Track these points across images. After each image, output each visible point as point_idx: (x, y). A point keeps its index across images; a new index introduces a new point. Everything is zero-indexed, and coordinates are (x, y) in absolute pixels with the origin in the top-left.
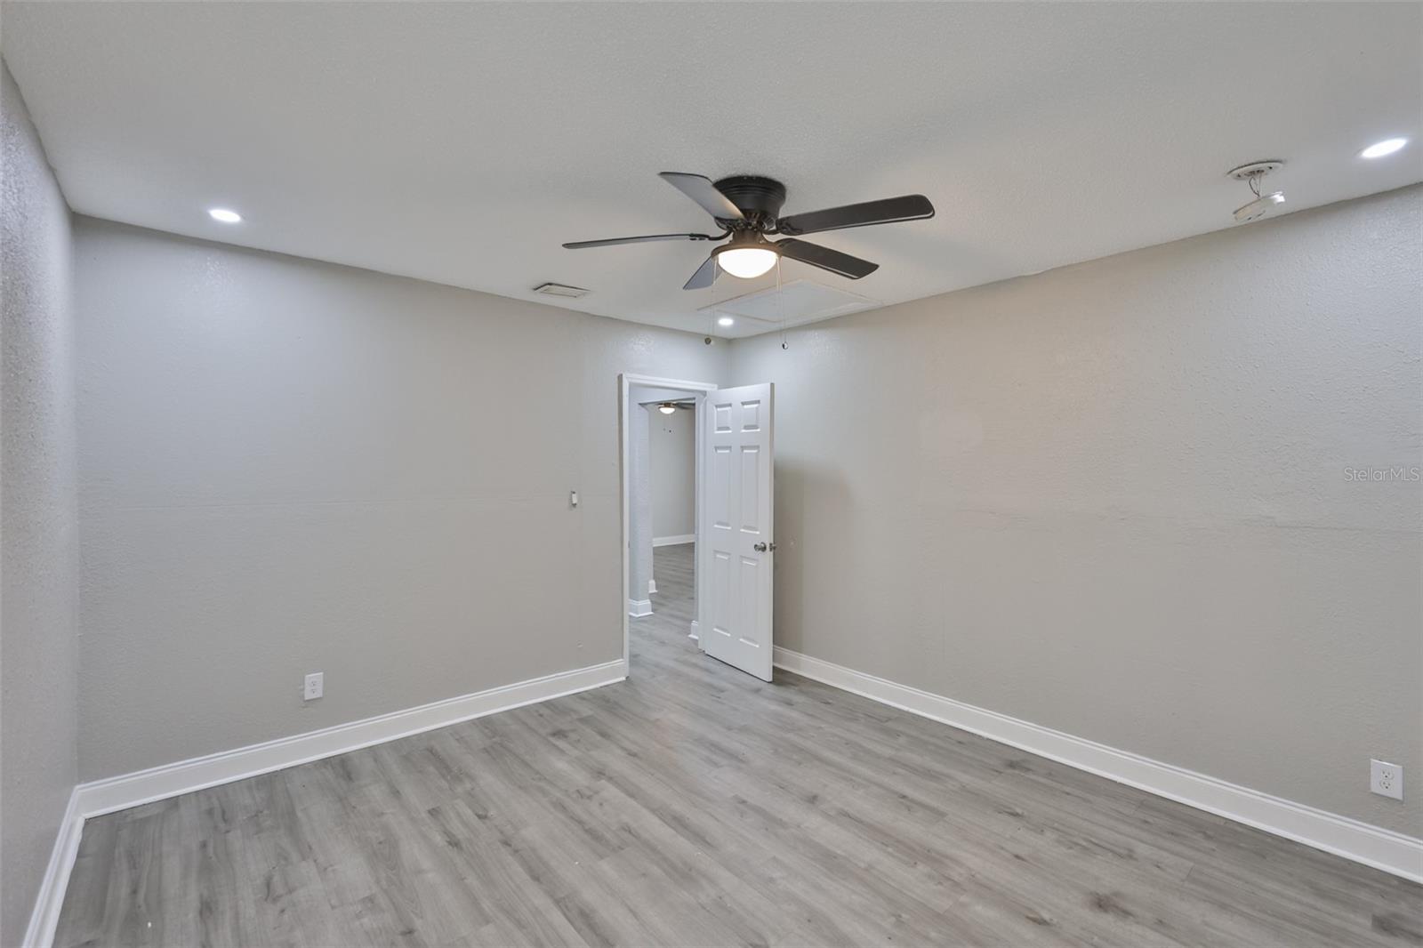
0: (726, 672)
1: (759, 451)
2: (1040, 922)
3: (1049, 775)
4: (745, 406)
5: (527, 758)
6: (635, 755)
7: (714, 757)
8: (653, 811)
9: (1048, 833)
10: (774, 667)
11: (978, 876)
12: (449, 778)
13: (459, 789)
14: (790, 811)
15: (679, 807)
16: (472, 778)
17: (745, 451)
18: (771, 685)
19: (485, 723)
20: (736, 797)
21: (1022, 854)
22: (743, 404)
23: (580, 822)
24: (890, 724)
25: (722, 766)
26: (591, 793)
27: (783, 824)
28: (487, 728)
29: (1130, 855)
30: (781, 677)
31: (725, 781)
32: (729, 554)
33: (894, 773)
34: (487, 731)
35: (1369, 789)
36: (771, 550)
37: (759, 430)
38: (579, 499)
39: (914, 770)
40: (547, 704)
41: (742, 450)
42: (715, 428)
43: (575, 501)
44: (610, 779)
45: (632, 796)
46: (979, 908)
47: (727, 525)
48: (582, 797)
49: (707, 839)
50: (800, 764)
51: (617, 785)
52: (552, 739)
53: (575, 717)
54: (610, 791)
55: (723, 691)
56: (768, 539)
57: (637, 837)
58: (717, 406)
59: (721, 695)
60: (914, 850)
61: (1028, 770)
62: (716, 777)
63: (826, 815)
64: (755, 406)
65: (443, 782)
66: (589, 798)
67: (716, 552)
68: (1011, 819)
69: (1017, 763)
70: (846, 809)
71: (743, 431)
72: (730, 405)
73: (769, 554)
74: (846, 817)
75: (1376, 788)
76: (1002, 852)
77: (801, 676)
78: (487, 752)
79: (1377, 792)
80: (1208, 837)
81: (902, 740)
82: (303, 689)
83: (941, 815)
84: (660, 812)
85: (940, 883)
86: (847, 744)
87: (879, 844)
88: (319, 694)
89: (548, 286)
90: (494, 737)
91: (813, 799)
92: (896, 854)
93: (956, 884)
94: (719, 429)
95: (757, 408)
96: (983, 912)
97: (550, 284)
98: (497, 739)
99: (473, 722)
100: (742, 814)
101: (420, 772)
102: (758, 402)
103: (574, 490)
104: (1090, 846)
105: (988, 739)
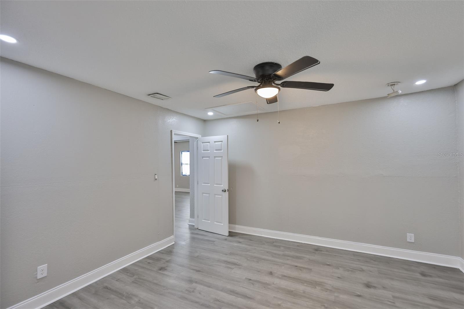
0: (211, 235)
1: (222, 158)
2: (359, 296)
3: (327, 251)
4: (216, 143)
5: (155, 281)
6: (199, 271)
7: (228, 266)
8: (222, 291)
9: (340, 268)
10: (229, 231)
11: (334, 286)
12: (124, 298)
13: (133, 302)
14: (267, 279)
15: (229, 287)
16: (136, 296)
17: (216, 158)
18: (229, 237)
19: (125, 270)
20: (246, 278)
21: (339, 276)
22: (215, 142)
23: (197, 302)
24: (275, 244)
25: (233, 269)
26: (193, 290)
27: (269, 284)
28: (128, 273)
29: (362, 270)
30: (231, 234)
31: (238, 273)
32: (209, 194)
33: (288, 259)
34: (128, 274)
35: (407, 240)
36: (228, 191)
37: (222, 151)
38: (158, 177)
39: (293, 257)
40: (148, 258)
41: (215, 158)
42: (202, 150)
43: (156, 178)
44: (196, 282)
45: (209, 287)
46: (341, 296)
47: (208, 184)
48: (190, 292)
49: (248, 296)
50: (258, 262)
51: (202, 284)
52: (160, 272)
53: (164, 261)
54: (199, 287)
55: (214, 242)
56: (226, 188)
57: (223, 302)
58: (203, 143)
59: (214, 243)
60: (311, 283)
61: (321, 251)
62: (234, 273)
63: (278, 277)
64: (221, 143)
65: (123, 300)
66: (193, 292)
67: (203, 193)
68: (328, 266)
69: (317, 249)
70: (283, 274)
71: (215, 151)
72: (209, 142)
73: (227, 193)
74: (284, 277)
75: (408, 240)
76: (334, 277)
77: (237, 233)
78: (135, 283)
79: (409, 241)
80: (375, 261)
81: (282, 248)
82: (37, 274)
83: (310, 270)
84: (223, 290)
85: (327, 292)
86: (267, 252)
87: (301, 283)
88: (45, 274)
89: (157, 94)
90: (134, 276)
91: (271, 273)
92: (308, 285)
93: (331, 291)
94: (204, 150)
95: (221, 144)
96: (343, 297)
97: (157, 93)
98: (135, 277)
99: (119, 271)
100: (253, 284)
101: (108, 299)
102: (222, 141)
103: (156, 174)
104: (352, 270)
105: (304, 243)
